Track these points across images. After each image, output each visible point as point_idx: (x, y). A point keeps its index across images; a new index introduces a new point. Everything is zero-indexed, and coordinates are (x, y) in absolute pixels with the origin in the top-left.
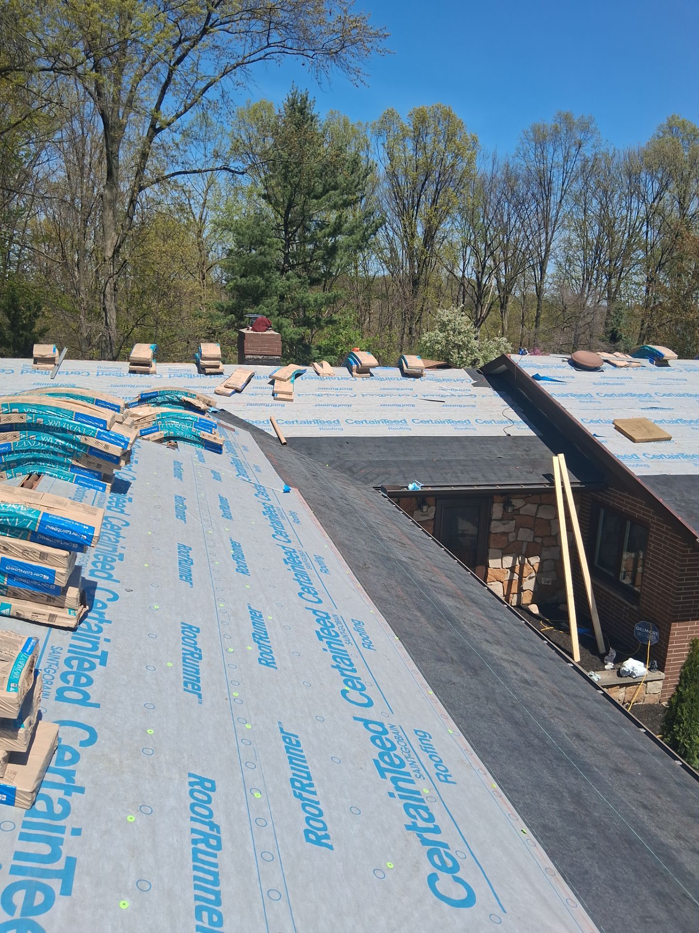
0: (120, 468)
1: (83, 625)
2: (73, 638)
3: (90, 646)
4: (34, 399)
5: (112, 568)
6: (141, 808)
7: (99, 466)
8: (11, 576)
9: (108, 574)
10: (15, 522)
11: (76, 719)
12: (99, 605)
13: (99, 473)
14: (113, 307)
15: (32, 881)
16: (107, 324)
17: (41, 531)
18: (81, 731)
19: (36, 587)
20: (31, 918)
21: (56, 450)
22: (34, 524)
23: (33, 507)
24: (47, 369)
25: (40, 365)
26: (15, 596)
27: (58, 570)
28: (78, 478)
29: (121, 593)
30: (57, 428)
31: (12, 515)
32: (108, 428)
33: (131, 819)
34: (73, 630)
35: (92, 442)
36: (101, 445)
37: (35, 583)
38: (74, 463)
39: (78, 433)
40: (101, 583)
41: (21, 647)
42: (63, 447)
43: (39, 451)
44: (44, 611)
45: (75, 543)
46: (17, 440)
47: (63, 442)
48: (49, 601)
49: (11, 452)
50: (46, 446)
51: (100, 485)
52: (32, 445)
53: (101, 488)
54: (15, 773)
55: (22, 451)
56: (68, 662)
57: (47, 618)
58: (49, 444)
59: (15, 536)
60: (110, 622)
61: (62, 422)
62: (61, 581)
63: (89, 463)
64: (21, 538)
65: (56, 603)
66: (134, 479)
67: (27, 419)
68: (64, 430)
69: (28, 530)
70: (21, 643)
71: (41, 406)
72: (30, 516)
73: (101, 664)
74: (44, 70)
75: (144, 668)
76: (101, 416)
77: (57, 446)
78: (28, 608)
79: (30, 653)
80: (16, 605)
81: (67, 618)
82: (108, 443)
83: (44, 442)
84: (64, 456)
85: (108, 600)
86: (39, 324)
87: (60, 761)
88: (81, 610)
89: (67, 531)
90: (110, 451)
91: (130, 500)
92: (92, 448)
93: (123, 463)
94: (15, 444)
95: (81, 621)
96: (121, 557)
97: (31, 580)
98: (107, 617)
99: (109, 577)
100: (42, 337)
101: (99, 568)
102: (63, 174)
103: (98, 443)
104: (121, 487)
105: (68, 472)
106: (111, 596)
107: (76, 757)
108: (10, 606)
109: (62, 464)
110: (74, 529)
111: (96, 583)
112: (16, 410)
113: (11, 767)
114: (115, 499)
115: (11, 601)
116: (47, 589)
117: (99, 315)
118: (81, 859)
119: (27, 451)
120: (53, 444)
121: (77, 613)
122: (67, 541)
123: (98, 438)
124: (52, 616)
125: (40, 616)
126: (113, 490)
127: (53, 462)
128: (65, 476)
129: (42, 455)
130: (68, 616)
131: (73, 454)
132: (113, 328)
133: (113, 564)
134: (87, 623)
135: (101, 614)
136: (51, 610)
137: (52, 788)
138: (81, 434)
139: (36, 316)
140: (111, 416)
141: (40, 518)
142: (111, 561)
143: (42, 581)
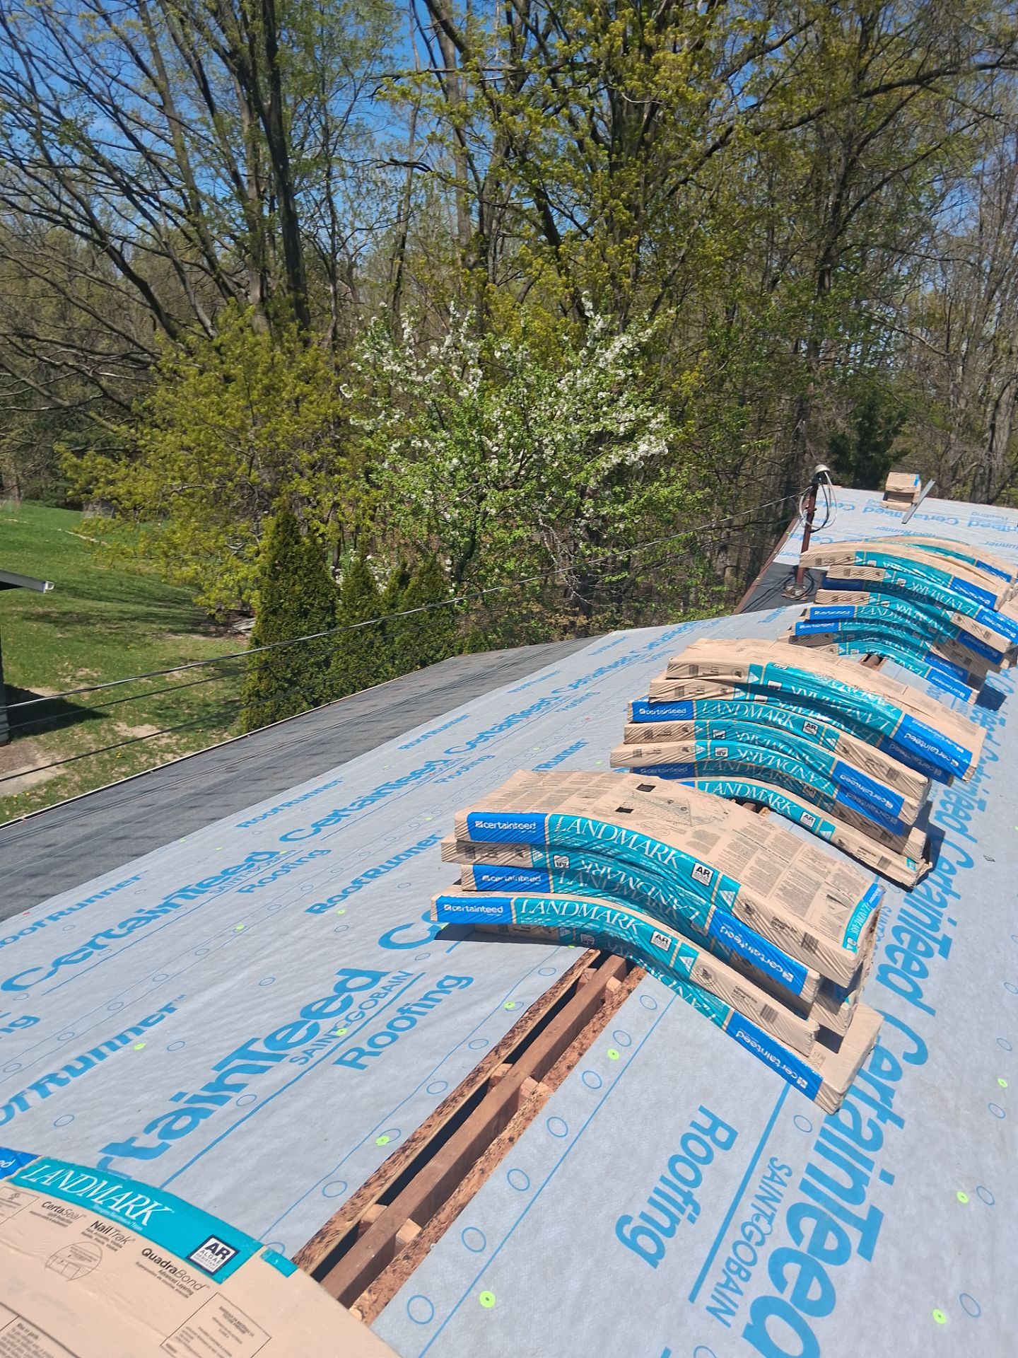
0: (998, 671)
1: (920, 887)
2: (906, 901)
3: (928, 921)
4: (899, 550)
5: (968, 818)
6: (978, 1190)
7: (968, 661)
8: (844, 789)
9: (962, 824)
10: (866, 718)
11: (901, 1019)
12: (945, 867)
13: (965, 672)
14: (1007, 424)
15: (824, 1213)
16: (991, 449)
17: (899, 740)
18: (906, 1038)
19: (872, 813)
20: (820, 1261)
21: (913, 626)
22: (890, 728)
23: (893, 702)
24: (900, 509)
25: (892, 503)
26: (842, 816)
27: (909, 800)
28: (933, 673)
29: (977, 858)
30: (922, 596)
31: (866, 708)
32: (996, 608)
33: (963, 1197)
34: (908, 889)
35: (967, 624)
36: (978, 631)
37: (873, 808)
38: (933, 650)
39: (950, 608)
40: (950, 835)
41: (863, 893)
42: (924, 625)
43: (888, 624)
44: (876, 851)
45: (939, 768)
46: (863, 604)
47: (925, 618)
48: (884, 838)
49: (852, 620)
50: (901, 619)
51: (964, 690)
52: (882, 614)
53: (963, 695)
54: (823, 1058)
55: (867, 620)
56: (897, 931)
57: (877, 860)
58: (905, 616)
59: (861, 736)
60: (958, 897)
61: (932, 587)
62: (908, 816)
63: (954, 654)
64: (868, 742)
65: (892, 844)
66: (1011, 691)
67: (885, 576)
68: (931, 601)
69: (880, 733)
70: (863, 887)
71: (908, 561)
72: (888, 714)
73: (941, 953)
74: (984, 67)
75: (1001, 984)
76: (990, 589)
77: (915, 621)
78: (856, 839)
79: (874, 905)
80: (842, 830)
81: (903, 870)
82: (991, 630)
83: (899, 613)
84: (922, 637)
85: (958, 863)
86: (898, 444)
87: (875, 1067)
88: (924, 866)
89: (933, 749)
90: (990, 642)
91: (1003, 722)
92: (964, 632)
93: (1005, 664)
94: (860, 608)
95: (919, 881)
96: (982, 805)
97: (869, 802)
98: (954, 888)
99: (962, 830)
100: (898, 462)
101: (950, 812)
102: (972, 224)
103: (976, 626)
104: (992, 700)
105: (921, 662)
106: (963, 859)
107: (896, 1073)
108: (832, 829)
109: (915, 648)
110: (943, 747)
111: (943, 833)
112: (874, 563)
113: (818, 1046)
114: (980, 715)
115: (835, 822)
116: (886, 822)
117: (981, 434)
118: (889, 1218)
119: (872, 621)
120: (910, 618)
121: (918, 867)
122: (928, 762)
123: (978, 620)
124: (884, 861)
125: (868, 855)
126: (980, 701)
127: (904, 643)
128: (915, 666)
129: (891, 631)
130: (904, 867)
131: (935, 637)
132: (999, 455)
133: (969, 811)
134: (926, 886)
135: (948, 881)
136: (883, 851)
137: (862, 1100)
138: (955, 610)
139: (896, 432)
140: (1004, 590)
141: (900, 721)
142: (967, 807)
143: (881, 808)
